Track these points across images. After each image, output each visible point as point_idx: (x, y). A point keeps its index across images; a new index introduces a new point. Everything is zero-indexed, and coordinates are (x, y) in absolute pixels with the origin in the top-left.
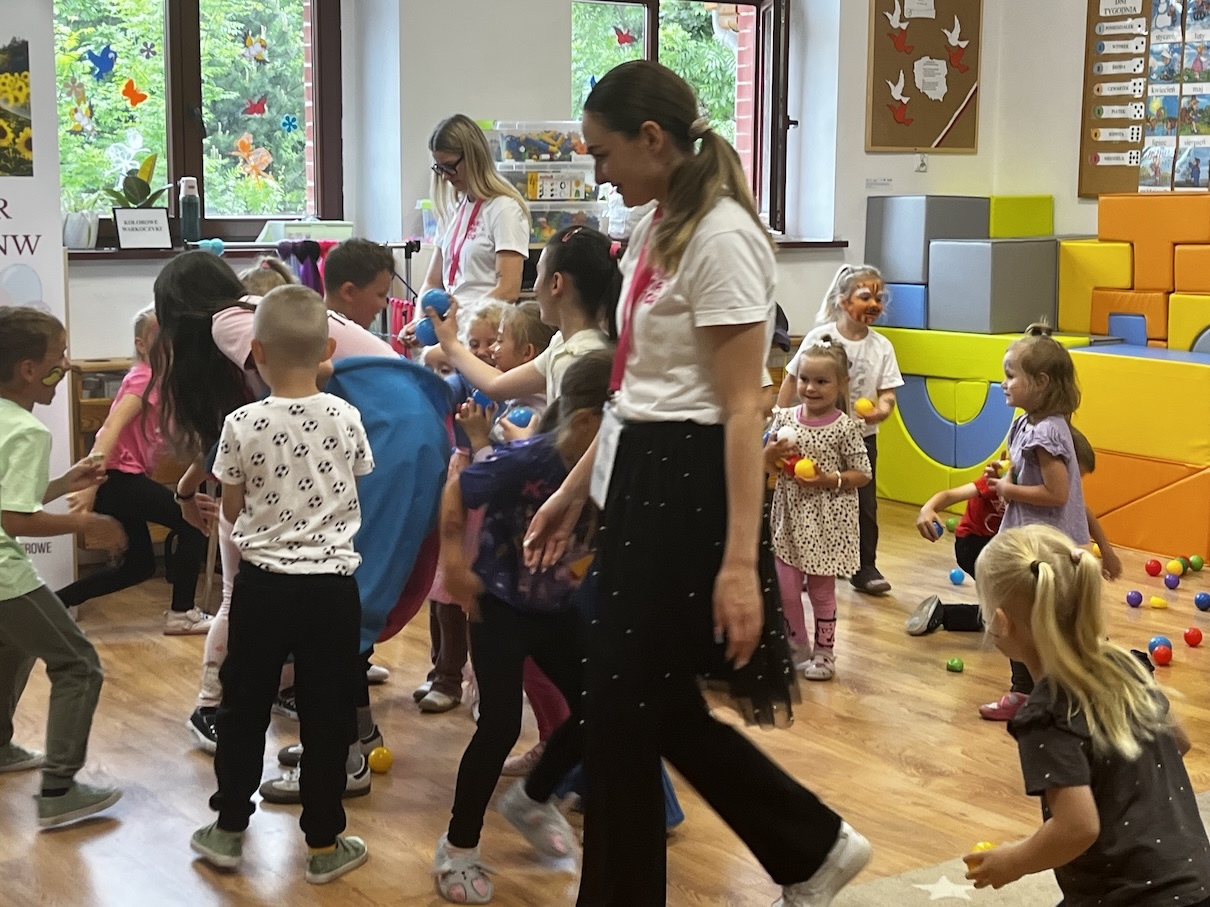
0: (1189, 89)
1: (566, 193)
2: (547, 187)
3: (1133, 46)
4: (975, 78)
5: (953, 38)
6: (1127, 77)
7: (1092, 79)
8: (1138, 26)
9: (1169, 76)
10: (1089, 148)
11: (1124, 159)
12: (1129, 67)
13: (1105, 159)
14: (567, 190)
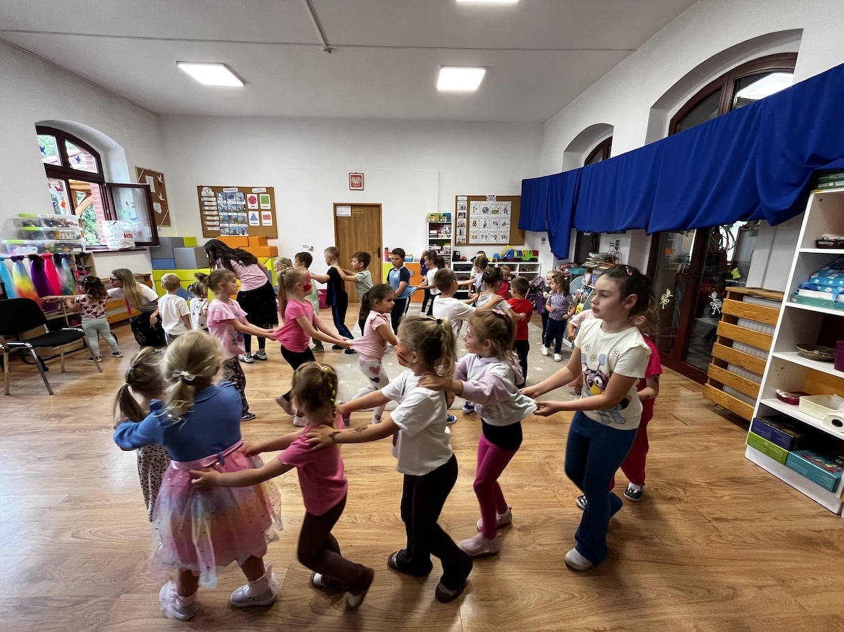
0: (230, 214)
1: (71, 236)
2: (63, 235)
3: (215, 203)
4: (167, 208)
5: (161, 198)
6: (213, 211)
7: (202, 211)
8: (214, 199)
9: (223, 211)
10: (204, 226)
11: (215, 229)
12: (213, 208)
13: (209, 229)
14: (70, 236)
